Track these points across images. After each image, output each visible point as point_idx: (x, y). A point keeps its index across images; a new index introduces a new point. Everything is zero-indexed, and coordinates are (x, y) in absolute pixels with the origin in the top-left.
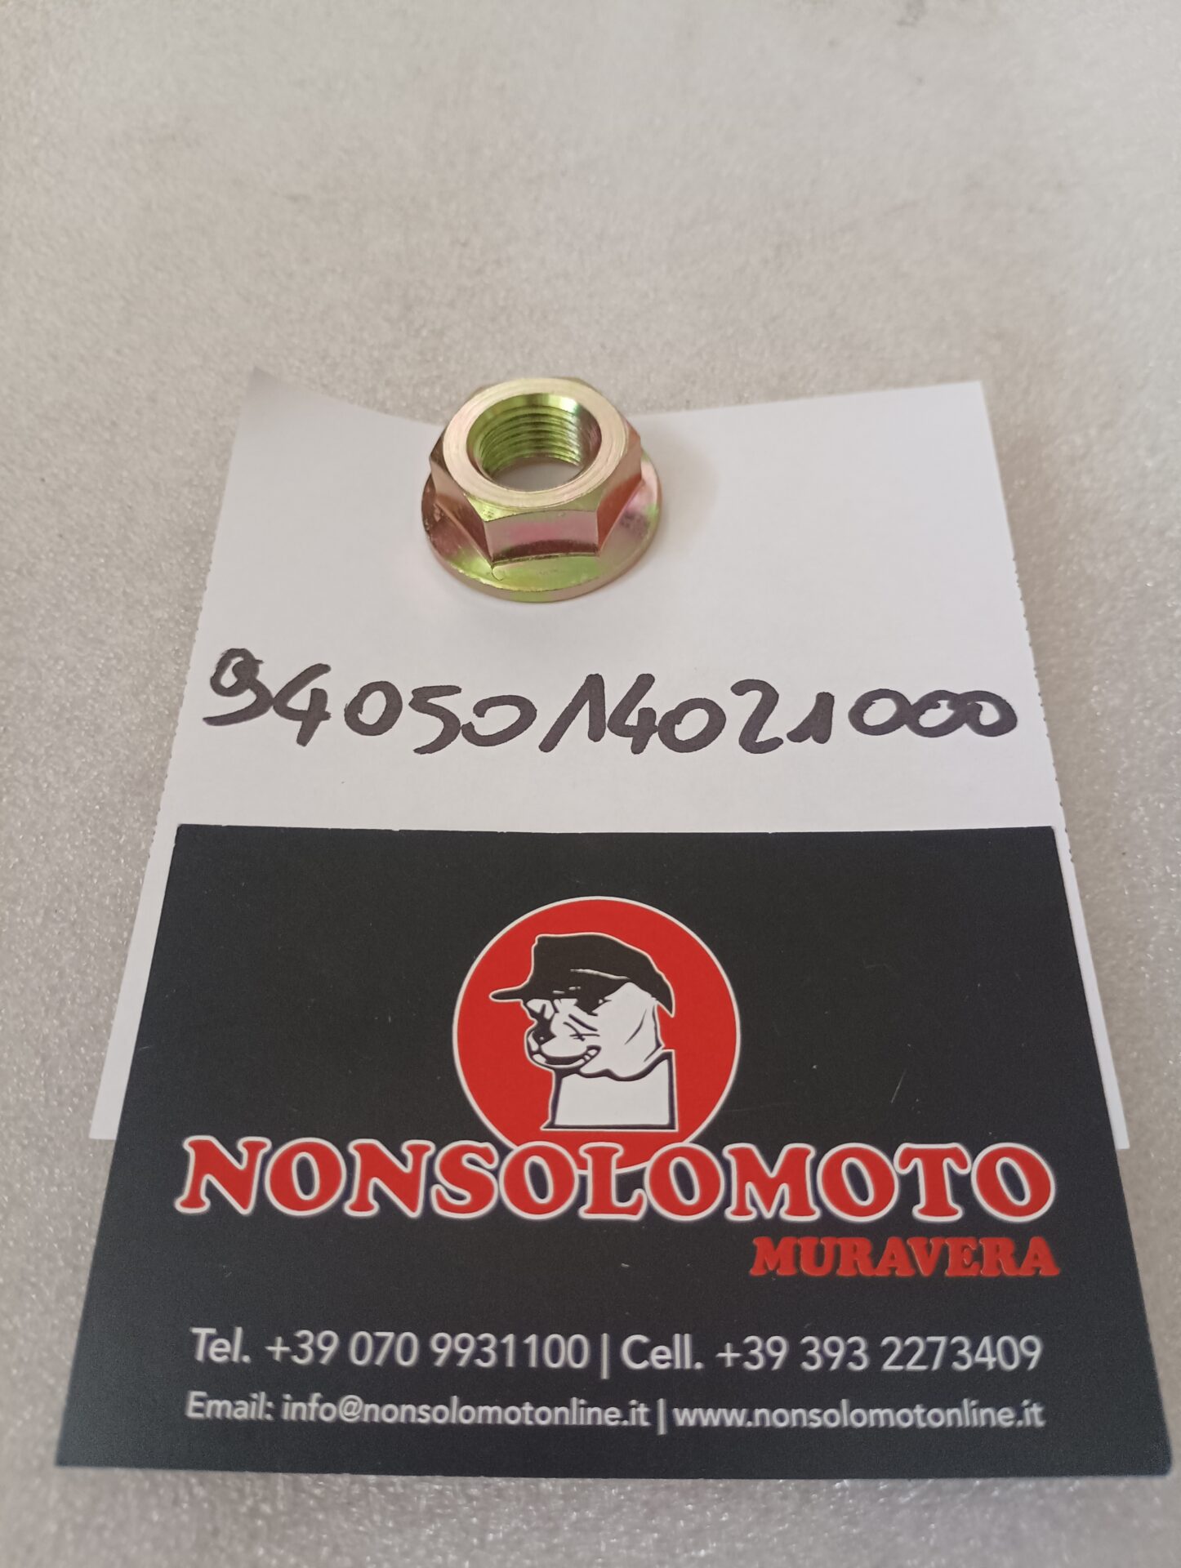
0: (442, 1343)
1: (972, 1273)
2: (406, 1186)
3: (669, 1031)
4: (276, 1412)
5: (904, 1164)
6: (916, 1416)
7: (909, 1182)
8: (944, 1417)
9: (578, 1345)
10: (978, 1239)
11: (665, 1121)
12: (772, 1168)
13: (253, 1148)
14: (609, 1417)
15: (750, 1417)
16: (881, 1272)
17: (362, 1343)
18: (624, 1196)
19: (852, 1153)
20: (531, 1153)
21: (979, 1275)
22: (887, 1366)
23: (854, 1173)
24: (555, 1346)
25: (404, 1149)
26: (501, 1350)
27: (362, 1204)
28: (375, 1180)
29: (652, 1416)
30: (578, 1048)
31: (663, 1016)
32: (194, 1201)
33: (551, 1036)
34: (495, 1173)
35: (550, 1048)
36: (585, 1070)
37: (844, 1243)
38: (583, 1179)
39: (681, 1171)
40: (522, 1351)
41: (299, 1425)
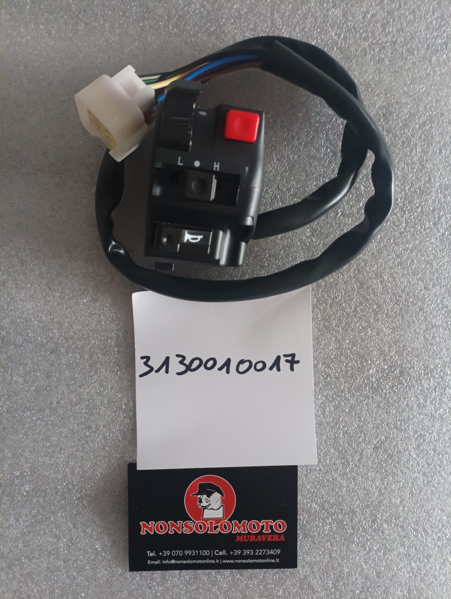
0: (186, 552)
1: (271, 540)
2: (178, 529)
3: (223, 501)
4: (162, 562)
5: (262, 523)
6: (260, 561)
7: (263, 527)
8: (263, 561)
9: (208, 552)
10: (273, 535)
11: (222, 517)
12: (240, 524)
13: (152, 523)
14: (213, 562)
15: (234, 561)
16: (257, 540)
17: (174, 552)
18: (215, 529)
19: (253, 522)
20: (199, 522)
21: (272, 541)
22: (256, 554)
23: (254, 525)
24: (204, 552)
25: (178, 522)
26: (196, 553)
27: (171, 532)
28: (173, 528)
29: (219, 561)
30: (207, 504)
31: (222, 499)
32: (143, 532)
33: (202, 502)
34: (193, 526)
35: (202, 504)
36: (208, 508)
37: (251, 536)
38: (208, 527)
39: (225, 525)
40: (199, 553)
41: (165, 564)
